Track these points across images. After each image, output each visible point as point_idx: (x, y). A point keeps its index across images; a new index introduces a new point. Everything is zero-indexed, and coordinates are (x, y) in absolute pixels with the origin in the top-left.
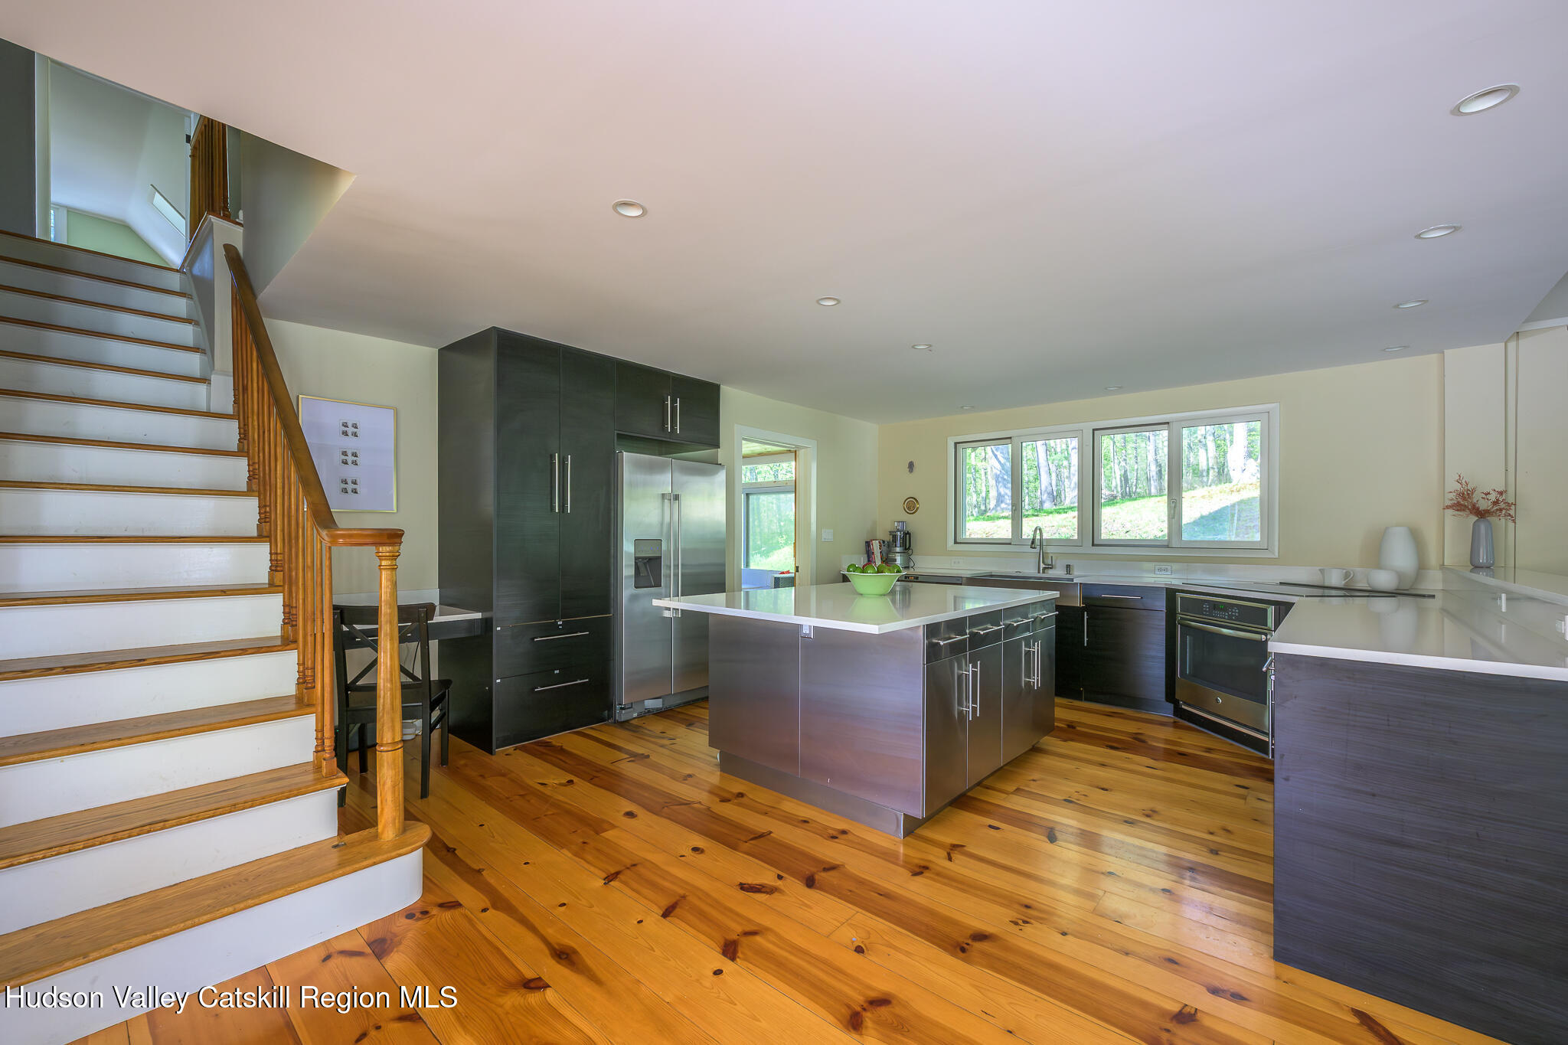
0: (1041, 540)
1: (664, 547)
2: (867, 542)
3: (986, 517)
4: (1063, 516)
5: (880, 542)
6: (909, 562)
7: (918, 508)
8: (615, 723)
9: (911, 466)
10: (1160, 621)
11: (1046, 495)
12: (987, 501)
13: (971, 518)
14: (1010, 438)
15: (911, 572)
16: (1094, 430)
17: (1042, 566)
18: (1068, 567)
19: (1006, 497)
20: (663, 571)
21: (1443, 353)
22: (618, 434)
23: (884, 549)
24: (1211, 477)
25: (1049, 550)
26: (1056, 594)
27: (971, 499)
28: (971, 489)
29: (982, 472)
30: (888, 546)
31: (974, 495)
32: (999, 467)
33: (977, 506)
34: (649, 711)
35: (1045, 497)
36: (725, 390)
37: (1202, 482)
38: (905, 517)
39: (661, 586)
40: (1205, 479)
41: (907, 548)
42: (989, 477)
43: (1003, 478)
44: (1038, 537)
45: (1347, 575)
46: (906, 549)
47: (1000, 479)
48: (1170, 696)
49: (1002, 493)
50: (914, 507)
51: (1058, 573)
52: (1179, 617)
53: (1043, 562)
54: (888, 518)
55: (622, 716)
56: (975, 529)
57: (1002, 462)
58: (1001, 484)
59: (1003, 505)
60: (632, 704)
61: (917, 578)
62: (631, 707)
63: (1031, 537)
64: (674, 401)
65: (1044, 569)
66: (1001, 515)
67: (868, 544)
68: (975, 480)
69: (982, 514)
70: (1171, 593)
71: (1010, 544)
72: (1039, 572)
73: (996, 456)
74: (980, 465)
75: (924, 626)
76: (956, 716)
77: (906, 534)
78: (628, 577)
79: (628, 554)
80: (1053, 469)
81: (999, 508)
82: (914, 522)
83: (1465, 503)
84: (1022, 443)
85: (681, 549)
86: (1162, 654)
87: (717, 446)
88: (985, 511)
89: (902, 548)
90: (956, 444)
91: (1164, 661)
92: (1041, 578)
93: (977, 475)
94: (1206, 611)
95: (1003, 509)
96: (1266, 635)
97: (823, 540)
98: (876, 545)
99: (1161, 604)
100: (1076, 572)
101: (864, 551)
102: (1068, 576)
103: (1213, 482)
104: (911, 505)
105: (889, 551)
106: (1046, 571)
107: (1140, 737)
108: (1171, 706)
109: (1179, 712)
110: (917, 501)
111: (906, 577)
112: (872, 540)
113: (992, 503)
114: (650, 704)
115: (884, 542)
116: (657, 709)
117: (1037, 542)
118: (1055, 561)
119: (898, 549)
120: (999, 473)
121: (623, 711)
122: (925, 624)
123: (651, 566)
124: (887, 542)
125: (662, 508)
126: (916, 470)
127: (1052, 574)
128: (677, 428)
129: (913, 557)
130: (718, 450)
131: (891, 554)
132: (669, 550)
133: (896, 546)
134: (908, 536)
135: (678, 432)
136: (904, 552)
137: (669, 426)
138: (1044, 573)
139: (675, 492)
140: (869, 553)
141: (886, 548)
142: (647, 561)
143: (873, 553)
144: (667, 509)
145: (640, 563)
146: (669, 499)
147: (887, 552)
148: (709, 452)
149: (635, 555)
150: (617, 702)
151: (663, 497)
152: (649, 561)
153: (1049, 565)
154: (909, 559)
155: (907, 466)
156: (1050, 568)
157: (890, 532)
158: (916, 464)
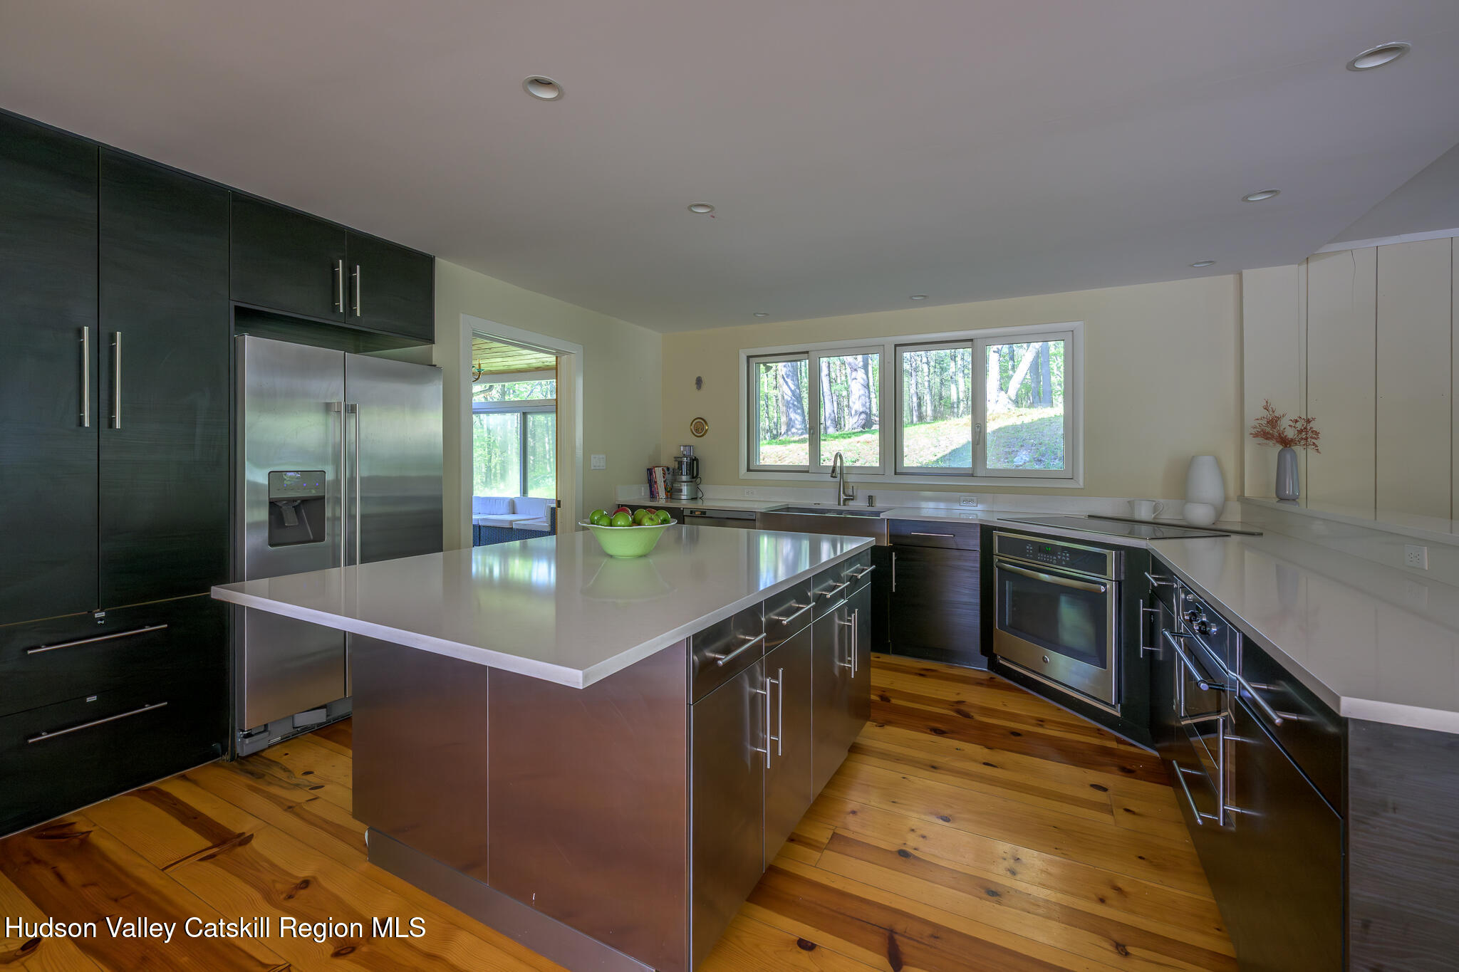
0: (841, 467)
2: (648, 469)
3: (778, 442)
4: (848, 440)
5: (663, 470)
6: (697, 493)
7: (707, 430)
8: (232, 759)
9: (699, 382)
10: (974, 563)
11: (830, 421)
12: (779, 426)
13: (765, 442)
14: (807, 352)
15: (703, 505)
16: (896, 346)
17: (843, 497)
18: (870, 498)
19: (797, 422)
21: (1241, 275)
22: (236, 308)
23: (669, 477)
24: (961, 409)
25: (850, 479)
27: (764, 423)
28: (763, 414)
29: (774, 398)
30: (673, 474)
31: (767, 420)
32: (790, 393)
33: (770, 430)
34: (305, 729)
35: (829, 423)
36: (443, 266)
37: (953, 412)
38: (692, 440)
39: (325, 536)
40: (956, 410)
41: (694, 475)
42: (780, 405)
43: (793, 404)
44: (838, 464)
45: (1155, 509)
46: (693, 477)
47: (791, 405)
48: (987, 645)
49: (793, 418)
50: (702, 429)
51: (859, 504)
52: (996, 559)
53: (844, 493)
54: (673, 443)
55: (245, 747)
56: (770, 454)
57: (793, 389)
58: (791, 410)
59: (794, 430)
60: (266, 726)
61: (704, 513)
62: (265, 731)
63: (832, 464)
64: (350, 270)
65: (845, 500)
66: (792, 439)
67: (650, 472)
68: (767, 406)
69: (774, 438)
70: (986, 532)
71: (808, 472)
72: (839, 504)
73: (787, 383)
74: (772, 393)
75: (688, 639)
76: (749, 764)
77: (693, 460)
78: (255, 526)
80: (835, 398)
81: (789, 433)
82: (705, 448)
83: (1271, 432)
84: (820, 358)
85: (362, 479)
86: (976, 600)
87: (430, 339)
88: (777, 435)
89: (688, 477)
90: (749, 357)
91: (978, 608)
92: (840, 512)
93: (769, 402)
94: (1029, 553)
95: (793, 434)
96: (1105, 585)
97: (592, 468)
98: (658, 473)
99: (975, 543)
100: (879, 505)
101: (647, 481)
102: (870, 509)
103: (963, 413)
104: (699, 427)
105: (674, 481)
106: (847, 503)
107: (963, 708)
108: (985, 659)
109: (994, 666)
110: (706, 423)
111: (691, 512)
112: (654, 467)
113: (783, 429)
114: (304, 719)
115: (668, 469)
116: (319, 725)
117: (838, 470)
118: (857, 492)
119: (684, 478)
120: (789, 399)
121: (247, 741)
122: (690, 634)
123: (303, 511)
124: (671, 470)
125: (326, 425)
126: (704, 386)
127: (853, 505)
128: (356, 309)
129: (701, 487)
130: (432, 347)
131: (676, 485)
132: (337, 481)
133: (682, 474)
134: (695, 462)
135: (358, 315)
136: (691, 482)
137: (339, 305)
138: (844, 505)
139: (349, 403)
140: (651, 482)
141: (670, 476)
142: (297, 504)
143: (656, 482)
144: (334, 426)
145: (281, 507)
146: (339, 412)
147: (672, 484)
148: (418, 349)
149: (271, 497)
150: (237, 728)
151: (328, 407)
152: (299, 504)
153: (850, 496)
154: (697, 489)
155: (695, 382)
156: (852, 499)
157: (675, 458)
158: (704, 379)
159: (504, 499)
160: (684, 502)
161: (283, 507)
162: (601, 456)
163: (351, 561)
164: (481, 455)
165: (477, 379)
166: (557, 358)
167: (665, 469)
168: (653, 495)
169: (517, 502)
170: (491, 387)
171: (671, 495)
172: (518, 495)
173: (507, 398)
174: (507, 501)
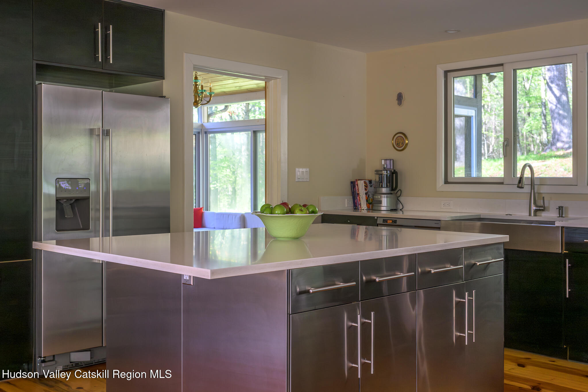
0: (532, 179)
1: (93, 188)
2: (351, 182)
5: (365, 183)
6: (397, 204)
7: (407, 144)
9: (400, 98)
14: (502, 65)
15: (398, 215)
17: (534, 208)
18: (561, 209)
20: (92, 214)
22: (37, 64)
23: (371, 189)
25: (542, 190)
26: (505, 238)
34: (78, 365)
36: (171, 16)
38: (393, 155)
39: (88, 229)
41: (394, 188)
46: (392, 189)
50: (403, 144)
51: (550, 215)
53: (535, 204)
61: (395, 222)
62: (53, 361)
64: (107, 29)
65: (536, 211)
67: (353, 184)
71: (502, 183)
72: (530, 215)
76: (346, 373)
77: (393, 173)
78: (47, 221)
79: (49, 196)
84: (515, 71)
85: (113, 192)
87: (161, 76)
89: (388, 189)
90: (446, 73)
92: (530, 222)
98: (361, 185)
100: (569, 214)
101: (351, 194)
104: (400, 141)
105: (376, 193)
106: (538, 213)
110: (406, 137)
111: (385, 221)
112: (357, 181)
114: (76, 356)
115: (370, 182)
116: (85, 362)
117: (528, 181)
118: (549, 202)
119: (384, 190)
121: (43, 365)
122: (288, 268)
123: (76, 208)
124: (373, 182)
125: (91, 145)
126: (405, 102)
127: (544, 216)
128: (110, 58)
129: (402, 199)
130: (162, 83)
131: (377, 197)
132: (98, 192)
133: (382, 187)
134: (394, 175)
135: (111, 62)
136: (391, 194)
137: (99, 56)
138: (535, 215)
139: (106, 128)
140: (355, 195)
141: (373, 188)
142: (72, 202)
143: (358, 194)
144: (96, 146)
145: (63, 204)
146: (99, 135)
147: (373, 195)
148: (151, 84)
149: (57, 196)
150: (37, 356)
151: (91, 132)
152: (73, 203)
153: (540, 207)
154: (397, 200)
155: (396, 98)
156: (543, 210)
157: (376, 171)
158: (405, 96)
159: (236, 215)
160: (383, 212)
161: (64, 204)
162: (304, 170)
163: (106, 233)
164: (226, 175)
165: (208, 102)
166: (266, 82)
167: (367, 182)
168: (356, 206)
169: (246, 216)
170: (226, 107)
171: (372, 206)
172: (249, 211)
173: (252, 116)
174: (238, 216)
